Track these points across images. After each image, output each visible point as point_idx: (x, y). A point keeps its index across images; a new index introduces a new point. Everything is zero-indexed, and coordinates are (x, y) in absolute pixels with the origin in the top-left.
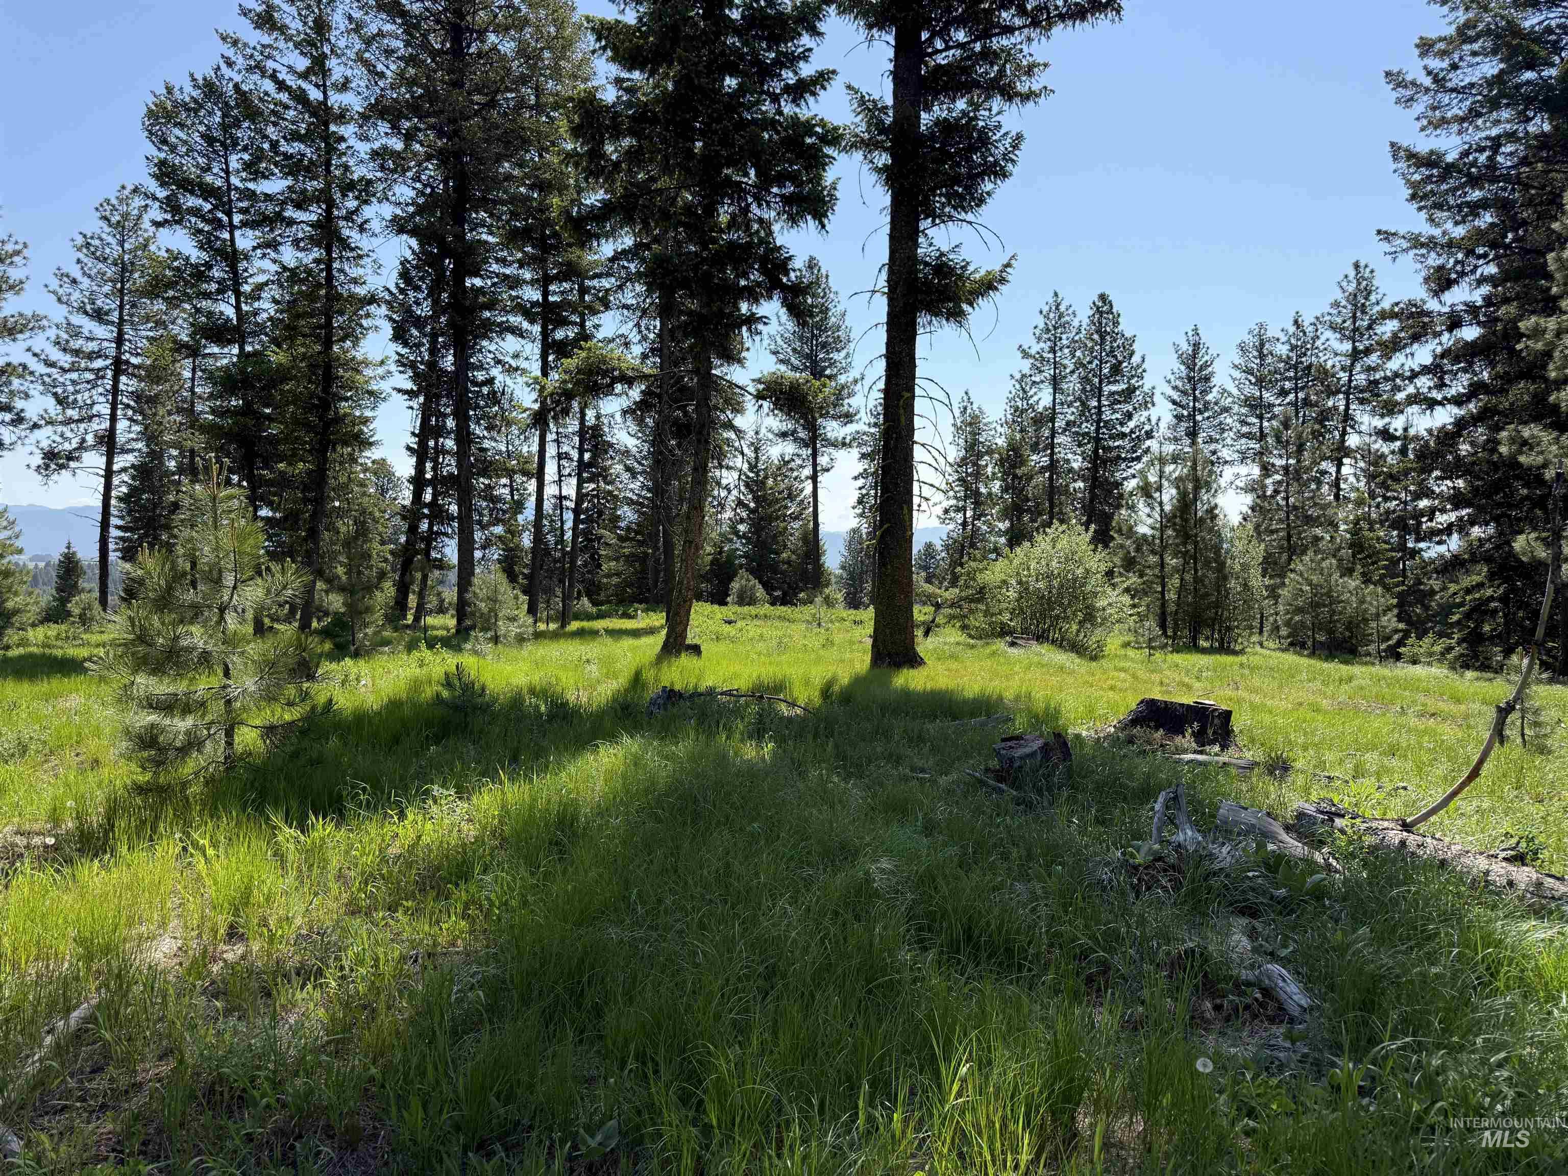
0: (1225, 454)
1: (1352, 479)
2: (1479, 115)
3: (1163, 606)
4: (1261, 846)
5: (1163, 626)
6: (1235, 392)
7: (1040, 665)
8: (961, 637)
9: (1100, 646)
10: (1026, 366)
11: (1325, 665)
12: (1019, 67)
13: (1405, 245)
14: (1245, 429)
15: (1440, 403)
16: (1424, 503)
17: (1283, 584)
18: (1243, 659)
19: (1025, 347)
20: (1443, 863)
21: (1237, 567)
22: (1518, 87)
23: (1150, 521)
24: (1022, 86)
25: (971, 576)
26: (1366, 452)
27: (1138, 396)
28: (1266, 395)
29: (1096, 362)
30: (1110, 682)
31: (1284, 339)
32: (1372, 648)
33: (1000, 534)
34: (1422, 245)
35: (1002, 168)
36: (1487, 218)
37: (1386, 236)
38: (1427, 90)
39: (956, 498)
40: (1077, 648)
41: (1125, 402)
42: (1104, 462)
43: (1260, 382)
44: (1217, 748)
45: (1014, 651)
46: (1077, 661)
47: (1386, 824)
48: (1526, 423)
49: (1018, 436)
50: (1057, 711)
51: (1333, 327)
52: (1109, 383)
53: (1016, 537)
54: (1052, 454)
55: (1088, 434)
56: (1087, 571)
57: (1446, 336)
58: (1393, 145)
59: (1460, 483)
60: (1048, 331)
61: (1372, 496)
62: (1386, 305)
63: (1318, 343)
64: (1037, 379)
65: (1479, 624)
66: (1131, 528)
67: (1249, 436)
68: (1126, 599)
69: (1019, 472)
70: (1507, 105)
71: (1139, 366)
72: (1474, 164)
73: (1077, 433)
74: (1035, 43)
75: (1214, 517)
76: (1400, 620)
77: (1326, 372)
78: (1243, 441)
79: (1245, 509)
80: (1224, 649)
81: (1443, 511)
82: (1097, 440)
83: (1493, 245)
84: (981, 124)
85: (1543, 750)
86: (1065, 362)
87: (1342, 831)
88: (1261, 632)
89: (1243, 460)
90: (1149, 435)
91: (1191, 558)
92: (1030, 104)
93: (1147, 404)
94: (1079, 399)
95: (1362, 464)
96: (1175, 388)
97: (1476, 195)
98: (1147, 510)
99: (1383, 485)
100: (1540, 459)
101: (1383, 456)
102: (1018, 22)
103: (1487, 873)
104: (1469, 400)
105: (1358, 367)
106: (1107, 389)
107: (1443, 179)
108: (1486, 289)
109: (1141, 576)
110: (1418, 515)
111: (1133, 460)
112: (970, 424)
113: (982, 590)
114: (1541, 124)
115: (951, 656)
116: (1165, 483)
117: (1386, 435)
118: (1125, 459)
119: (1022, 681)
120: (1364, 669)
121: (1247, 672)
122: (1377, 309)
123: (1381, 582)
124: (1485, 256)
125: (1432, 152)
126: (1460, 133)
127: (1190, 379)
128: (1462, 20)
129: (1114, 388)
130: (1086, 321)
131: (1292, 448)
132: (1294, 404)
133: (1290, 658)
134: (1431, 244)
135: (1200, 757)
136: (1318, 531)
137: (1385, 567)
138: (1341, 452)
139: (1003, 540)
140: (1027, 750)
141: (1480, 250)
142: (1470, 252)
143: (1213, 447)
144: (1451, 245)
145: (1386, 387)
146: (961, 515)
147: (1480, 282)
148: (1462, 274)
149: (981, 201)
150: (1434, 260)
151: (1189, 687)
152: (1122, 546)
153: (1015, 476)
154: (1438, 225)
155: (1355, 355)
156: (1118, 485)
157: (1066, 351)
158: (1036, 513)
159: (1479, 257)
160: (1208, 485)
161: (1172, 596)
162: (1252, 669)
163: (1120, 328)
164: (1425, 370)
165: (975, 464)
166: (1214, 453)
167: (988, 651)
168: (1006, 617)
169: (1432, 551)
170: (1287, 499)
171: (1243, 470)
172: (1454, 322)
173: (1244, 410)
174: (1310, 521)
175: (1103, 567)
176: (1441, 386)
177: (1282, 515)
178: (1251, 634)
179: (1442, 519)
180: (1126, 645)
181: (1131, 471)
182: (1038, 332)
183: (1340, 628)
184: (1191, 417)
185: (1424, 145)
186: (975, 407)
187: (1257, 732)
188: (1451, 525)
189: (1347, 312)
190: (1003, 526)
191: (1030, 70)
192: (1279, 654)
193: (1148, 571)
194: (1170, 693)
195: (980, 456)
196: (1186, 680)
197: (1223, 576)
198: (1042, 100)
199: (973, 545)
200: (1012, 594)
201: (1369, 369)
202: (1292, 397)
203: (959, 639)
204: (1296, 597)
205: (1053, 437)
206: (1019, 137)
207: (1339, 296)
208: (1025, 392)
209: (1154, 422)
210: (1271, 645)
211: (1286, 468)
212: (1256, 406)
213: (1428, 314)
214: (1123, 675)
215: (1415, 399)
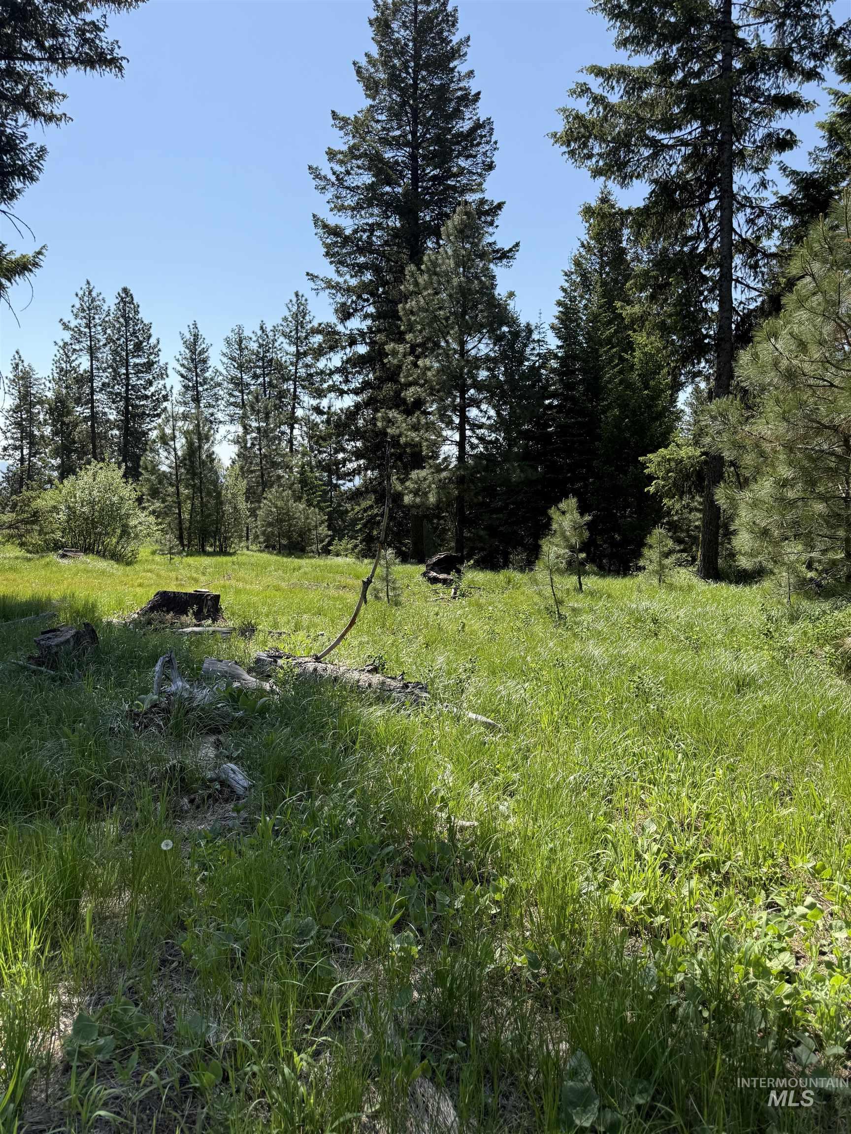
0: (220, 416)
1: (299, 438)
2: (362, 208)
3: (180, 522)
4: (229, 685)
5: (180, 538)
6: (224, 372)
7: (87, 571)
8: (18, 552)
9: (134, 554)
10: (67, 336)
11: (285, 559)
12: (40, 91)
13: (324, 285)
14: (232, 400)
15: (346, 393)
16: (340, 456)
17: (260, 508)
18: (234, 558)
19: (66, 321)
20: (336, 679)
21: (230, 496)
22: (383, 194)
23: (168, 462)
24: (46, 108)
25: (28, 502)
26: (307, 421)
27: (156, 369)
28: (245, 377)
29: (123, 339)
30: (139, 581)
31: (254, 339)
32: (314, 547)
33: (53, 468)
34: (333, 287)
35: (30, 172)
36: (368, 276)
37: (312, 277)
38: (333, 184)
39: (13, 438)
40: (116, 557)
41: (146, 372)
42: (134, 416)
43: (240, 367)
44: (210, 622)
45: (65, 561)
46: (116, 566)
47: (307, 659)
48: (391, 409)
49: (64, 391)
50: (94, 606)
51: (284, 335)
52: (134, 357)
53: (66, 471)
54: (92, 408)
55: (120, 394)
56: (122, 498)
57: (348, 350)
58: (314, 216)
59: (359, 444)
60: (83, 310)
61: (312, 450)
62: (315, 324)
63: (276, 344)
64: (77, 347)
65: (372, 529)
66: (154, 467)
67: (235, 404)
68: (152, 519)
69: (66, 420)
70: (377, 205)
71: (155, 347)
72: (360, 239)
73: (111, 393)
74: (53, 75)
75: (212, 460)
76: (329, 529)
77: (281, 365)
78: (232, 408)
79: (234, 456)
80: (223, 552)
81: (350, 461)
82: (127, 399)
83: (372, 294)
84: (8, 131)
85: (397, 604)
86: (99, 337)
87: (282, 668)
88: (248, 539)
89: (232, 421)
90: (165, 398)
91: (197, 490)
92: (53, 125)
93: (163, 374)
94: (112, 366)
95: (305, 429)
96: (183, 365)
97: (362, 260)
98: (165, 454)
99: (317, 443)
100: (398, 431)
101: (317, 425)
102: (37, 54)
103: (358, 681)
104: (362, 392)
105: (300, 365)
106: (133, 361)
107: (343, 246)
108: (369, 322)
109: (163, 502)
110: (337, 463)
111: (155, 416)
112: (22, 378)
113: (35, 514)
114: (395, 222)
115: (10, 569)
116: (177, 433)
117: (318, 410)
118: (149, 415)
119: (69, 584)
120: (307, 561)
121: (236, 567)
122: (310, 326)
123: (318, 506)
124: (367, 300)
125: (337, 226)
126: (352, 217)
127: (193, 360)
128: (351, 143)
129: (137, 361)
130: (113, 308)
131: (262, 415)
132: (263, 385)
133: (265, 556)
134: (337, 287)
135: (196, 629)
136: (280, 472)
137: (320, 496)
138: (292, 420)
139: (56, 474)
140: (62, 639)
141: (365, 296)
142: (359, 297)
143: (211, 410)
144: (349, 290)
145: (317, 379)
146: (18, 452)
147: (366, 316)
148: (356, 310)
149: (12, 196)
150: (340, 299)
151: (196, 580)
152: (148, 480)
153: (63, 423)
154: (341, 275)
155: (299, 355)
156: (145, 434)
157: (99, 328)
158: (82, 453)
159: (365, 300)
160: (207, 438)
161: (186, 516)
162: (240, 564)
163: (140, 316)
164: (338, 370)
165: (28, 411)
166: (212, 415)
167: (43, 562)
168: (58, 535)
169: (347, 486)
170: (260, 449)
171: (232, 428)
172: (352, 342)
173: (231, 386)
174: (275, 465)
175: (134, 495)
176: (347, 381)
177: (258, 460)
178: (240, 542)
179: (350, 466)
180: (154, 553)
181: (154, 424)
182: (75, 311)
183: (295, 535)
184: (195, 388)
185: (333, 220)
186: (26, 364)
187: (236, 608)
188: (354, 470)
189: (292, 325)
190: (56, 462)
191: (51, 96)
192: (258, 554)
193: (169, 498)
194: (181, 585)
195: (32, 405)
196: (195, 575)
197: (220, 503)
198: (62, 123)
199: (30, 478)
200: (62, 516)
201: (307, 366)
202: (261, 380)
203: (18, 554)
204: (267, 516)
205: (92, 394)
206: (43, 150)
207: (287, 314)
208: (68, 357)
209: (168, 389)
210: (254, 547)
211: (258, 429)
212: (239, 384)
213: (338, 333)
214: (149, 574)
215: (333, 388)
